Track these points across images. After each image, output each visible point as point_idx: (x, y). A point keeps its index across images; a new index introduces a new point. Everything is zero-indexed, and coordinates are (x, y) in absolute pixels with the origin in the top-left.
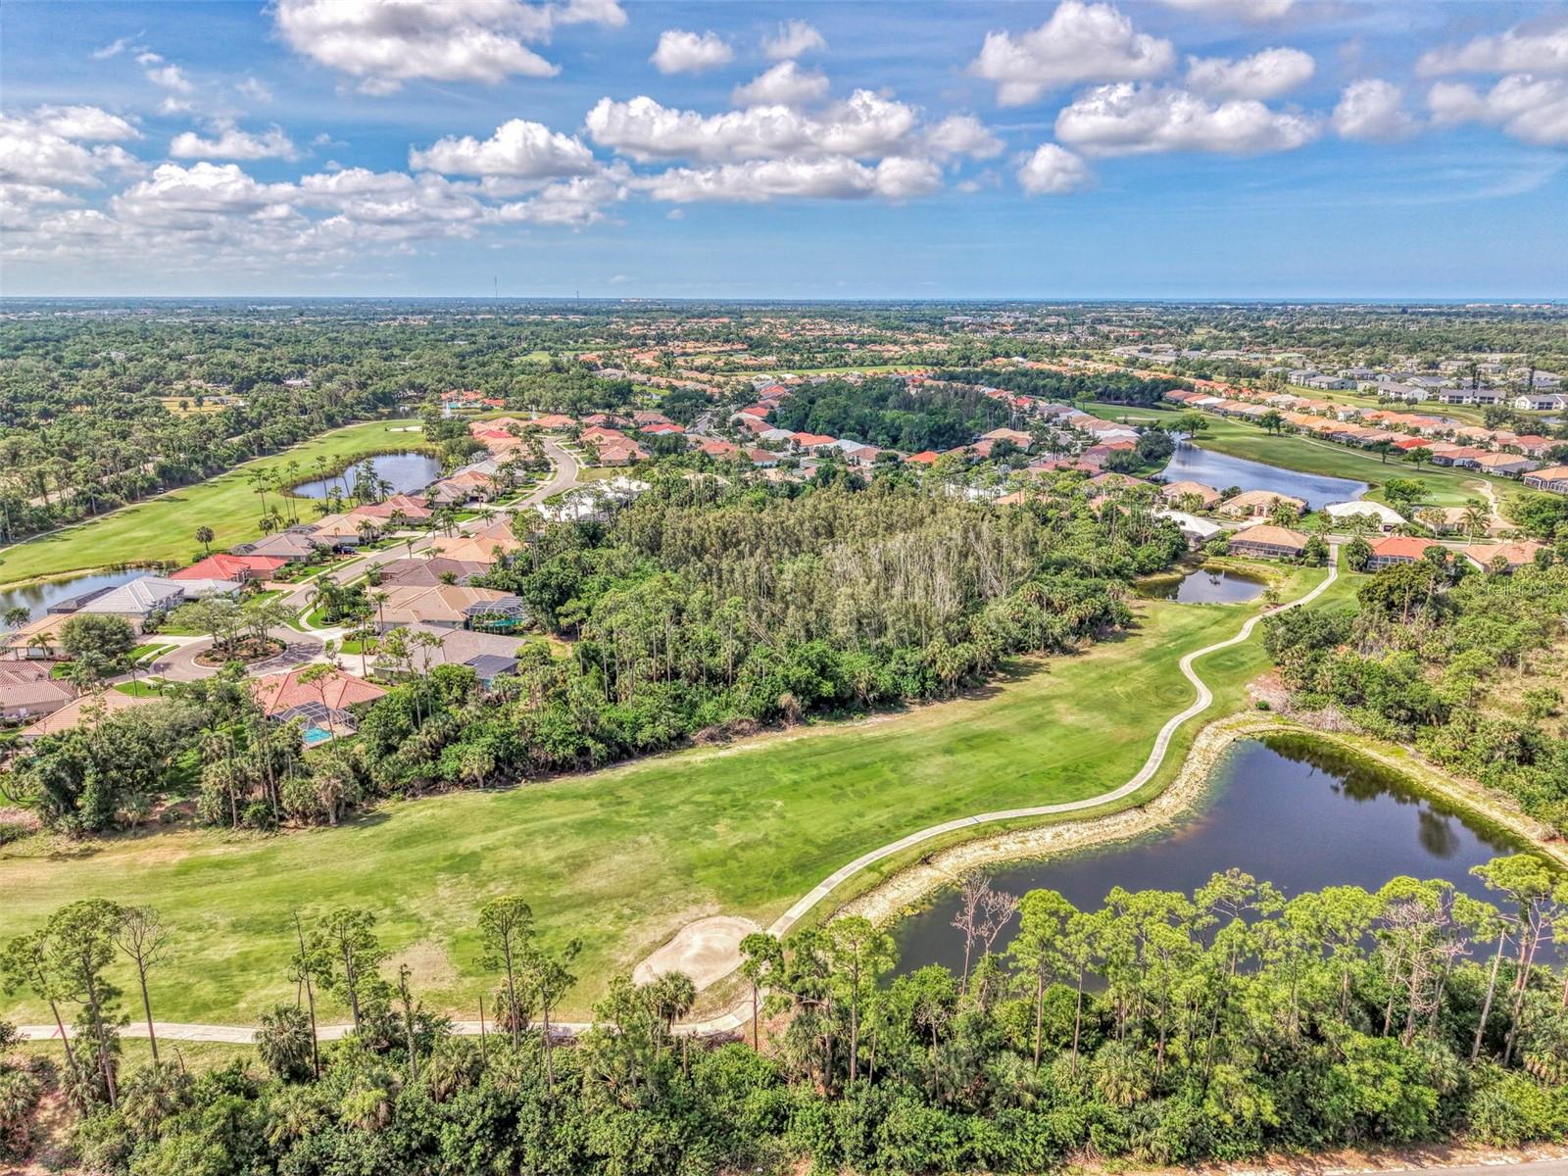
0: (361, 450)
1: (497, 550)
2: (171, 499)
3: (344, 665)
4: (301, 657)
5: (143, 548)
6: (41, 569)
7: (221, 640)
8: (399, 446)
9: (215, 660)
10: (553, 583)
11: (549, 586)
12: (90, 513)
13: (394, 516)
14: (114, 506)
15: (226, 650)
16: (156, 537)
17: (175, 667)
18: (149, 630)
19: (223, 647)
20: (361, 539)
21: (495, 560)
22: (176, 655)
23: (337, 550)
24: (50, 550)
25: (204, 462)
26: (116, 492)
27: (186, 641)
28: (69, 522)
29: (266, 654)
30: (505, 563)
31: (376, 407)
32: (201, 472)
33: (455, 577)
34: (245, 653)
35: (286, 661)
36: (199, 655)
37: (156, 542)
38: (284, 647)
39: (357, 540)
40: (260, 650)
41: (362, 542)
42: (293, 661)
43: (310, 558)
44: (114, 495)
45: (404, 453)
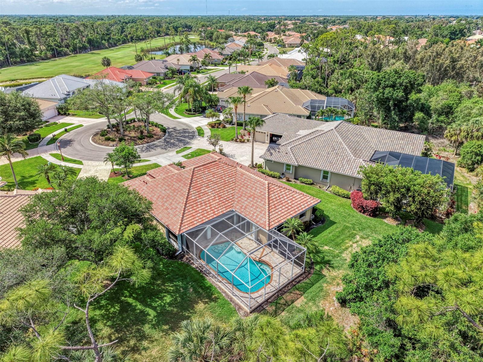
2: (92, 53)
3: (225, 151)
4: (181, 141)
5: (74, 69)
6: (17, 77)
7: (113, 121)
9: (108, 139)
12: (54, 56)
14: (66, 54)
15: (118, 131)
16: (82, 65)
17: (76, 145)
18: (62, 111)
19: (116, 127)
22: (78, 134)
23: (179, 72)
24: (27, 69)
25: (108, 41)
26: (68, 48)
27: (87, 122)
28: (43, 59)
29: (151, 136)
32: (106, 44)
34: (133, 134)
35: (168, 145)
36: (97, 134)
37: (82, 67)
38: (164, 131)
39: (189, 68)
40: (145, 133)
41: (192, 69)
42: (174, 145)
43: (166, 75)
44: (66, 49)
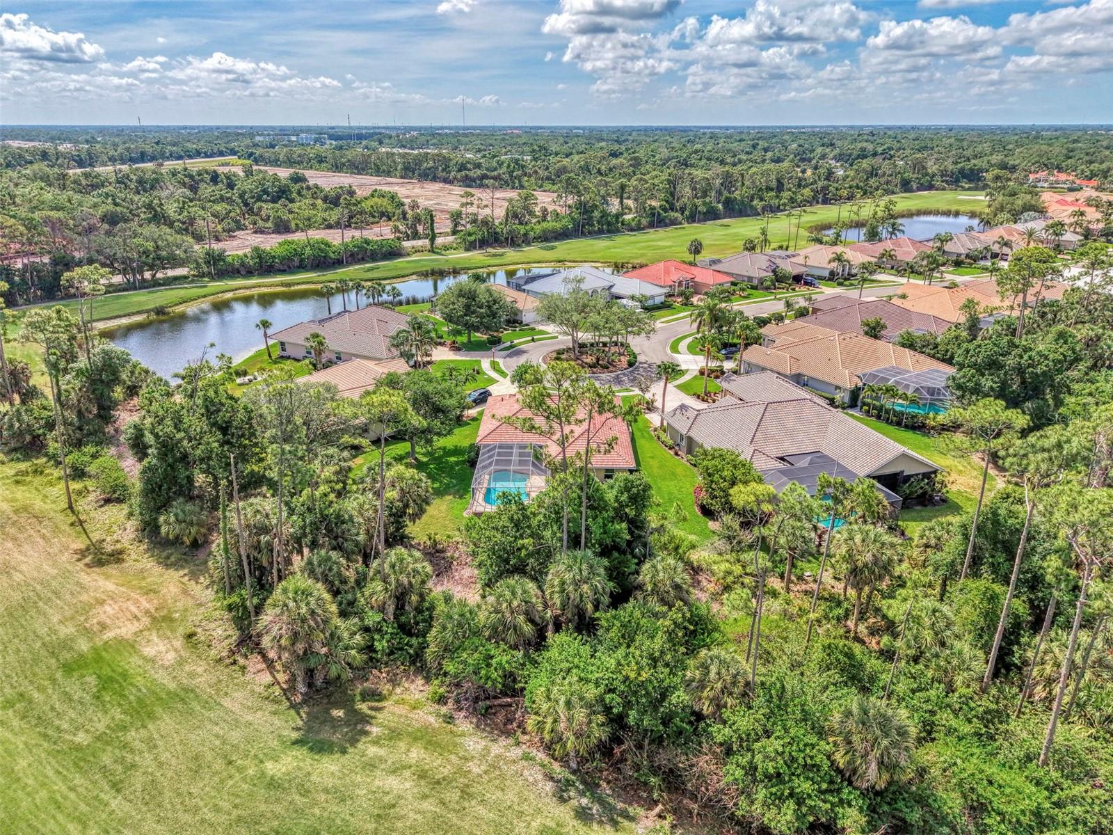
0: (914, 208)
1: (970, 305)
4: (634, 380)
8: (954, 208)
10: (1010, 361)
11: (1000, 366)
12: (651, 225)
13: (883, 255)
14: (674, 223)
20: (832, 273)
21: (962, 319)
23: (797, 279)
28: (631, 230)
29: (606, 366)
30: (974, 326)
31: (957, 181)
33: (884, 327)
34: (589, 360)
35: (613, 382)
36: (555, 351)
38: (630, 364)
39: (827, 274)
40: (604, 361)
41: (832, 277)
42: (619, 383)
43: (762, 282)
44: (676, 215)
45: (957, 214)
